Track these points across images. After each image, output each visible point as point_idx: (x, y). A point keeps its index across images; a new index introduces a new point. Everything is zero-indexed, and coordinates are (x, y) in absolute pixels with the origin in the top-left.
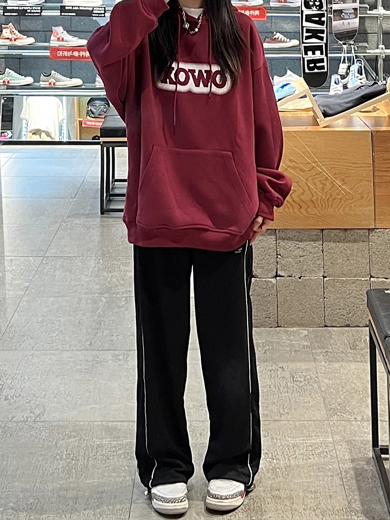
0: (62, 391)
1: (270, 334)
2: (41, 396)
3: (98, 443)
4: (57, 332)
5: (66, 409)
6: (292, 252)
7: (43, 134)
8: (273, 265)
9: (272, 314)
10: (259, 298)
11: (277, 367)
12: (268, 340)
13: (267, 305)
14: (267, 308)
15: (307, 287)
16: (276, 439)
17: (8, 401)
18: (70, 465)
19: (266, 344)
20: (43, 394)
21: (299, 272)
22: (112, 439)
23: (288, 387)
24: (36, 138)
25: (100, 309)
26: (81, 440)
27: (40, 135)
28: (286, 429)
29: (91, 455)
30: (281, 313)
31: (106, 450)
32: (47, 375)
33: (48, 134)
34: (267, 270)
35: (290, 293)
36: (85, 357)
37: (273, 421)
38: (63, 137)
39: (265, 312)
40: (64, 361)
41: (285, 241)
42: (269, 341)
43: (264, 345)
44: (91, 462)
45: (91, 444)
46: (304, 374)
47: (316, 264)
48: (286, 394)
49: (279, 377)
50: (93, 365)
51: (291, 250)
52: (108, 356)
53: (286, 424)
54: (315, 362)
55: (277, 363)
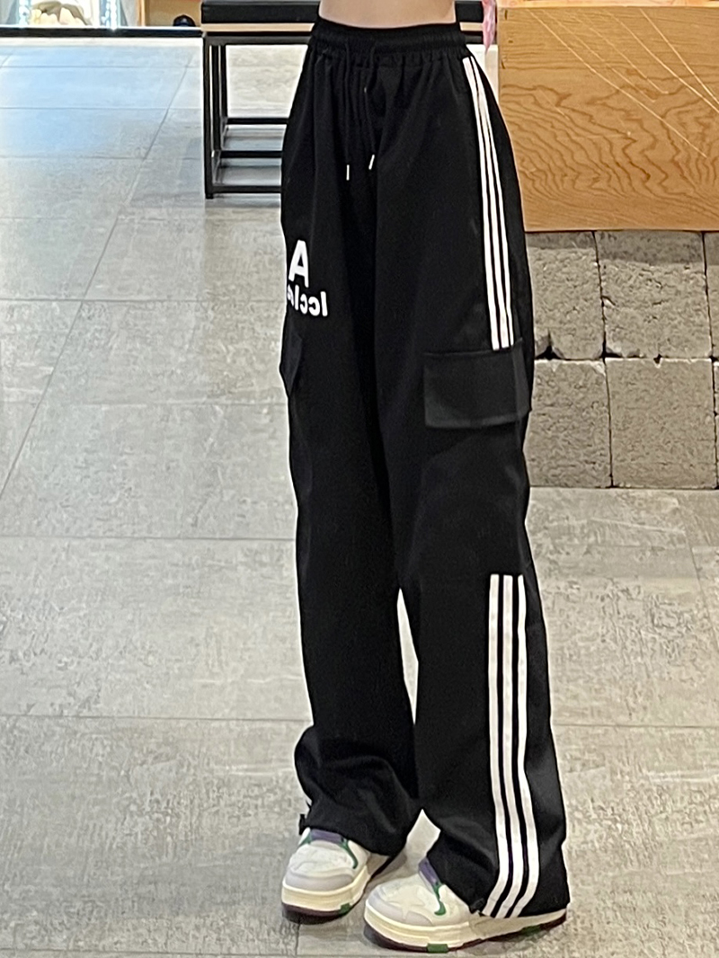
0: (137, 641)
1: (596, 505)
2: (91, 653)
3: (221, 774)
4: (118, 495)
5: (148, 686)
6: (634, 291)
7: (65, 13)
8: (594, 325)
9: (598, 453)
10: (569, 413)
11: (616, 590)
12: (593, 518)
13: (588, 431)
14: (589, 438)
15: (674, 384)
16: (621, 772)
17: (17, 666)
18: (161, 827)
19: (590, 531)
20: (93, 649)
21: (654, 345)
22: (252, 766)
23: (641, 639)
24: (49, 22)
25: (212, 435)
26: (182, 766)
27: (58, 14)
28: (642, 748)
29: (205, 805)
30: (619, 451)
31: (239, 791)
32: (101, 601)
33: (76, 13)
34: (582, 339)
35: (637, 400)
36: (184, 555)
37: (614, 727)
38: (110, 19)
39: (584, 447)
40: (136, 564)
41: (617, 261)
42: (596, 522)
43: (586, 531)
44: (206, 822)
45: (205, 778)
46: (675, 608)
47: (693, 322)
48: (639, 659)
49: (621, 616)
50: (201, 576)
51: (631, 287)
52: (236, 552)
53: (641, 735)
54: (699, 577)
55: (615, 580)
